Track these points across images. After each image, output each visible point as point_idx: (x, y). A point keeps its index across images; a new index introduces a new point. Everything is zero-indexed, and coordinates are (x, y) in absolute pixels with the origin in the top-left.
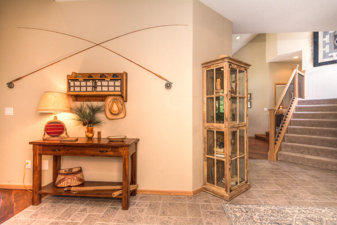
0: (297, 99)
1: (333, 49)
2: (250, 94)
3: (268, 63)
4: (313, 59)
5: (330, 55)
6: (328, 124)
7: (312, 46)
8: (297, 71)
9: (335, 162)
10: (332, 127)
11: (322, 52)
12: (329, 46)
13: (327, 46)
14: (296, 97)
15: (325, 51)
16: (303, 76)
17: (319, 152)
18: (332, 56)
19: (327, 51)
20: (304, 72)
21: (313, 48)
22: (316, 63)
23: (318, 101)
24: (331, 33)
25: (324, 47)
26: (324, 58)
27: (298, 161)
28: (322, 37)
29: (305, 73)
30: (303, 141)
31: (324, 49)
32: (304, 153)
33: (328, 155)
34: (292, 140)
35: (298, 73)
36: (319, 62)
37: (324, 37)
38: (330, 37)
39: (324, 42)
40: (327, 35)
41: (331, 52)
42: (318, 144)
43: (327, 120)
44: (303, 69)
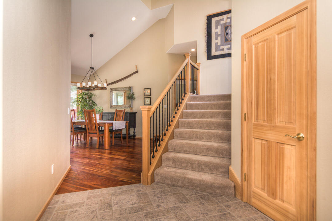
0: (189, 95)
1: (224, 41)
2: (150, 89)
3: (167, 54)
4: (207, 52)
5: (221, 48)
6: (216, 126)
7: (206, 36)
8: (189, 61)
9: (219, 184)
10: (220, 129)
11: (215, 44)
12: (221, 38)
13: (219, 38)
14: (188, 91)
15: (217, 43)
16: (198, 70)
17: (203, 167)
18: (223, 49)
19: (219, 44)
20: (199, 64)
21: (207, 39)
22: (210, 57)
23: (208, 97)
24: (222, 24)
25: (216, 39)
26: (216, 51)
27: (178, 184)
28: (215, 27)
29: (200, 66)
30: (188, 150)
31: (216, 41)
32: (187, 168)
33: (212, 170)
34: (176, 149)
35: (190, 63)
36: (213, 54)
37: (216, 28)
38: (221, 29)
39: (216, 33)
40: (219, 25)
41: (222, 45)
42: (204, 154)
43: (216, 120)
44: (198, 62)
